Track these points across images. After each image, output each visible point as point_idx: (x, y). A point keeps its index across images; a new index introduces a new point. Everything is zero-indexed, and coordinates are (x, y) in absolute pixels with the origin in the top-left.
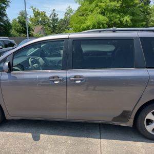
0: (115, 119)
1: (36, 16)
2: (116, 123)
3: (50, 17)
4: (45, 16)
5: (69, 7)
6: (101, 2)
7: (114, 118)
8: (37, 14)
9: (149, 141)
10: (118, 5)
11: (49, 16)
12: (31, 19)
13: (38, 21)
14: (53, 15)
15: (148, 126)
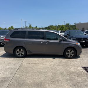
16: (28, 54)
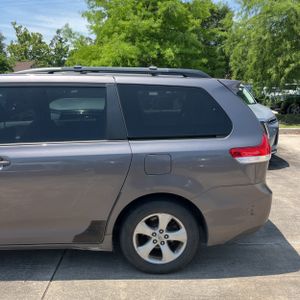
0: (78, 238)
1: (22, 43)
2: (81, 247)
3: (51, 44)
4: (40, 42)
5: (67, 26)
6: (124, 19)
7: (76, 236)
8: (25, 38)
9: (144, 275)
10: (155, 25)
11: (48, 43)
12: (12, 48)
13: (26, 52)
14: (57, 41)
15: (140, 248)
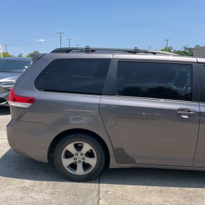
16: (113, 164)
